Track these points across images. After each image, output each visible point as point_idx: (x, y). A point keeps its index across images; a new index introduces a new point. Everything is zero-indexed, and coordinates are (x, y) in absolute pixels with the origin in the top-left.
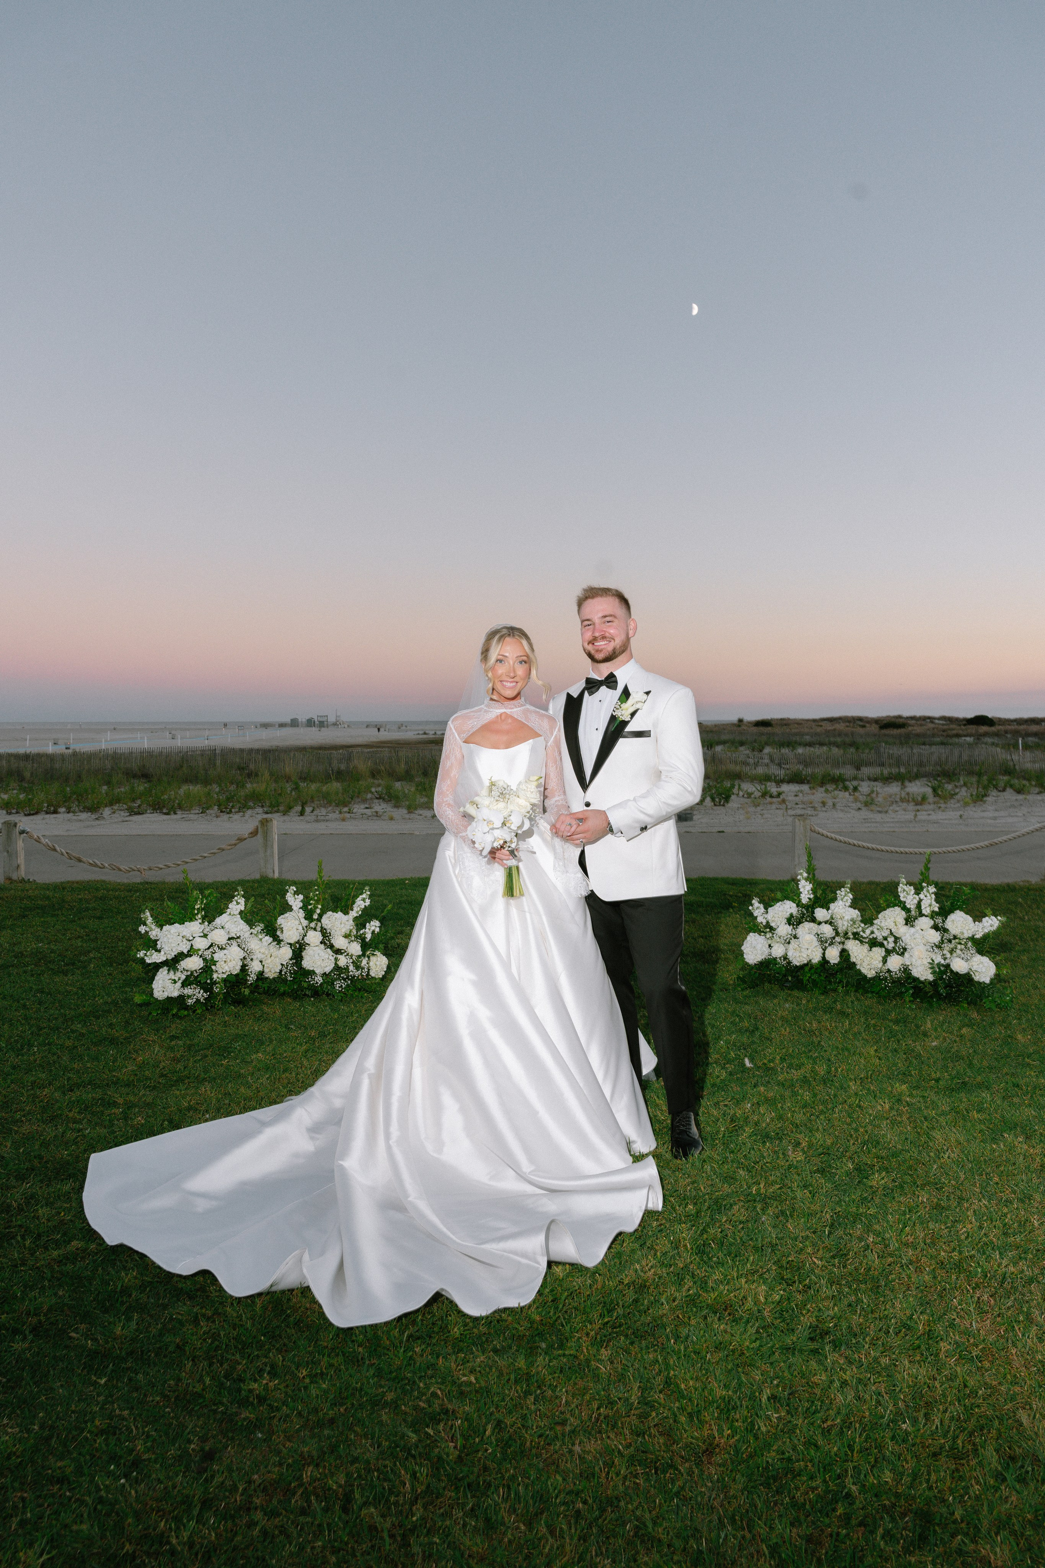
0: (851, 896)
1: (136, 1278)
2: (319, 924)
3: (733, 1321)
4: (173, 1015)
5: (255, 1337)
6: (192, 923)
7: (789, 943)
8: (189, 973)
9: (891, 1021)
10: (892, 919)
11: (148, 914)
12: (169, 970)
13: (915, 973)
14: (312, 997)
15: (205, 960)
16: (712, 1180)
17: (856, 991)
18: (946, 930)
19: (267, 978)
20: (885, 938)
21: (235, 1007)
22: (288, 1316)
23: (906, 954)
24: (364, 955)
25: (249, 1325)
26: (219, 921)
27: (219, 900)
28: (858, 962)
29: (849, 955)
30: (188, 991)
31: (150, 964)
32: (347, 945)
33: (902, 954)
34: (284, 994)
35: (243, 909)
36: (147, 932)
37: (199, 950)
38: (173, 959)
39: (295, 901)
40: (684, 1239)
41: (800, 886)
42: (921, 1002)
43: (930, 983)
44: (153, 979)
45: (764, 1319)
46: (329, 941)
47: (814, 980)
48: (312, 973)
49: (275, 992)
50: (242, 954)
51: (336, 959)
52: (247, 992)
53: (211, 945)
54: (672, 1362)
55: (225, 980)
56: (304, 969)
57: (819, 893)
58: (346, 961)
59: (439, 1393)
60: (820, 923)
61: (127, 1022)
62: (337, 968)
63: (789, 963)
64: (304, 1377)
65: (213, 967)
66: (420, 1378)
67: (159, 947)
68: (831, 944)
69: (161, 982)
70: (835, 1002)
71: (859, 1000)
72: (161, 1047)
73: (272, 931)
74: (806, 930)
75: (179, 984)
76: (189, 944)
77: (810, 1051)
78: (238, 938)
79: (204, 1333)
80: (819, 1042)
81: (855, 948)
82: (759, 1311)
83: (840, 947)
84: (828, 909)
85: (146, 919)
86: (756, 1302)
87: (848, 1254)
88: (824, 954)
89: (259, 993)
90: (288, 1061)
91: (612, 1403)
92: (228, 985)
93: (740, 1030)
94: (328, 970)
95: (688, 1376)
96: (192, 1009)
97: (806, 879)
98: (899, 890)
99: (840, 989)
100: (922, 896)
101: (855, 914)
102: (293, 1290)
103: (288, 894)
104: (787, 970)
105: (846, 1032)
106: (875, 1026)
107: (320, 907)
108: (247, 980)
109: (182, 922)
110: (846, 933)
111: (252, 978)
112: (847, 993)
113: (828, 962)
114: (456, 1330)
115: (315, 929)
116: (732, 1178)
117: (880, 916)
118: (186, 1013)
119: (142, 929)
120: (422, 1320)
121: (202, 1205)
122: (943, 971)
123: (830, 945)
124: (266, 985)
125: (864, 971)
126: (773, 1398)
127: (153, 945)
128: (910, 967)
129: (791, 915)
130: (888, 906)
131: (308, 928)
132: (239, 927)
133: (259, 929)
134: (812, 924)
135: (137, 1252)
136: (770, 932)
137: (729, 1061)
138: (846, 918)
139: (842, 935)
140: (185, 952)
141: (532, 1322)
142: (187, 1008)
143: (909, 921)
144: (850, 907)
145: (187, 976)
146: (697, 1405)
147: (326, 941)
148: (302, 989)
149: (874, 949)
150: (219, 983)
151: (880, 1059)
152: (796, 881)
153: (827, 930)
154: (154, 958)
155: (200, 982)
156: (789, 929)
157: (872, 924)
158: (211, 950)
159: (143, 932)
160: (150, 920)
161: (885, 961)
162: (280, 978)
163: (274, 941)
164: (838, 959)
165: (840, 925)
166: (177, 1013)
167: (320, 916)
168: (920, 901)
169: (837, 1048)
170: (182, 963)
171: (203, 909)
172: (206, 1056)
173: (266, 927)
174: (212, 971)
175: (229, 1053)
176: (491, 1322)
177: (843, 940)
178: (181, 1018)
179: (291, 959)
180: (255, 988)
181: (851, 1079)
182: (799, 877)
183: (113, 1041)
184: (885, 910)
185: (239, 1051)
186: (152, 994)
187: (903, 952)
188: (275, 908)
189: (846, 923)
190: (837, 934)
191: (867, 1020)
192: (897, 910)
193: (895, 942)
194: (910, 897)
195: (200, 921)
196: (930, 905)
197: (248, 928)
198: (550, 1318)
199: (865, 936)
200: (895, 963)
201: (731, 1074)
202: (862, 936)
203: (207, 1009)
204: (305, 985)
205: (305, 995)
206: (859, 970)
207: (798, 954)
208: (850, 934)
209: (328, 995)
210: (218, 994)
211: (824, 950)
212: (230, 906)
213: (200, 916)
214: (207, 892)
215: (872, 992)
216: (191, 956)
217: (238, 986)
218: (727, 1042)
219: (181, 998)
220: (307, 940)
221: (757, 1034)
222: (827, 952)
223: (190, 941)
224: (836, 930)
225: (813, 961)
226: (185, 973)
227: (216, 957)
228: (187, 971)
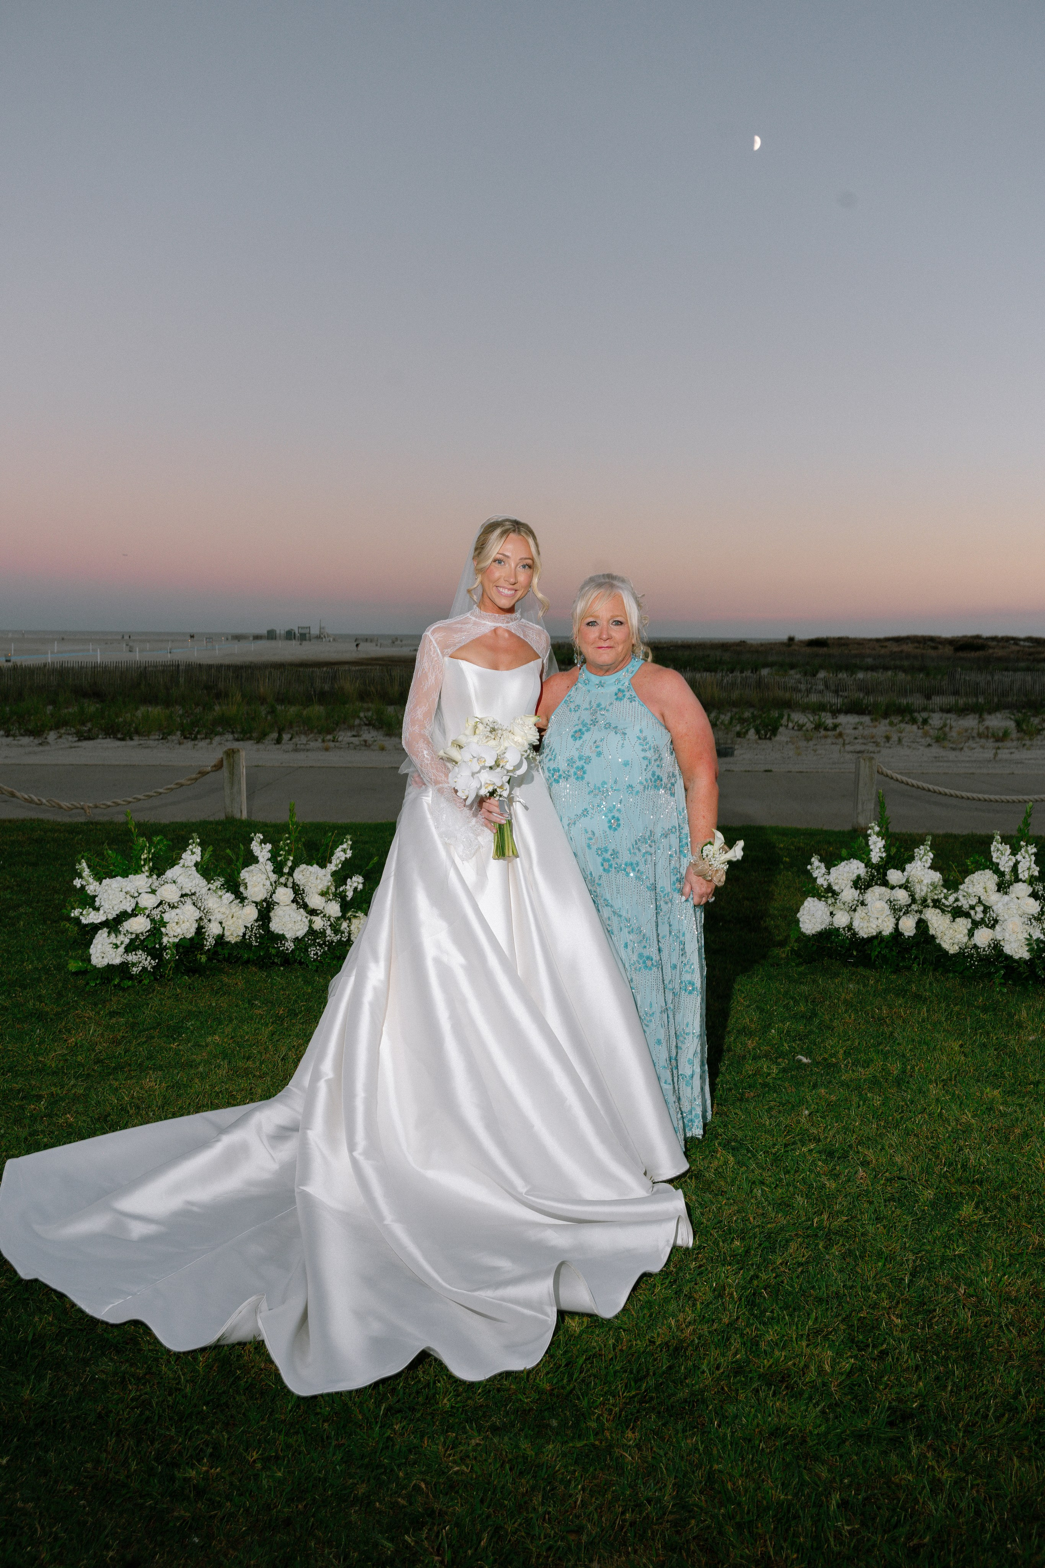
0: (932, 856)
1: (51, 1324)
2: (291, 880)
3: (792, 1397)
4: (115, 986)
5: (195, 1406)
6: (138, 876)
7: (855, 910)
8: (134, 936)
9: (978, 1007)
10: (982, 884)
11: (84, 864)
12: (109, 933)
13: (1008, 950)
14: (282, 965)
15: (153, 920)
16: (763, 1207)
17: (935, 970)
19: (229, 942)
20: (972, 907)
21: (190, 978)
22: (239, 1378)
23: (997, 927)
24: (344, 917)
25: (188, 1390)
26: (170, 874)
27: (171, 849)
28: (939, 935)
29: (927, 926)
30: (132, 958)
31: (87, 925)
32: (324, 904)
33: (993, 927)
34: (248, 961)
35: (199, 859)
36: (83, 887)
37: (146, 908)
38: (114, 919)
39: (262, 851)
40: (730, 1286)
41: (870, 843)
42: (1014, 985)
43: (1026, 962)
44: (90, 942)
45: (831, 1395)
46: (303, 899)
47: (884, 956)
48: (282, 937)
49: (238, 959)
50: (197, 914)
51: (311, 922)
52: (204, 959)
53: (161, 903)
54: (715, 1452)
55: (177, 946)
56: (273, 933)
57: (893, 850)
58: (322, 923)
59: (423, 1486)
60: (893, 888)
61: (60, 995)
62: (311, 932)
63: (855, 934)
64: (254, 1461)
65: (163, 929)
66: (399, 1466)
67: (97, 904)
68: (906, 913)
69: (99, 946)
70: (909, 982)
71: (938, 981)
72: (98, 1024)
73: (234, 887)
74: (876, 896)
75: (121, 949)
76: (133, 901)
77: (880, 1044)
78: (194, 894)
79: (132, 1400)
80: (892, 1033)
81: (934, 918)
82: (824, 1384)
83: (917, 916)
84: (903, 870)
85: (83, 870)
86: (821, 1371)
87: (935, 1310)
88: (897, 924)
89: (219, 961)
90: (251, 1046)
91: (639, 1506)
92: (181, 950)
93: (795, 1015)
94: (301, 934)
95: (736, 1473)
96: (139, 978)
97: (878, 834)
98: (992, 849)
99: (915, 967)
100: (1019, 857)
101: (937, 877)
102: (245, 1344)
103: (254, 843)
104: (852, 943)
105: (923, 1021)
106: (959, 1014)
107: (291, 858)
108: (203, 945)
109: (125, 875)
110: (924, 900)
111: (209, 943)
112: (923, 972)
113: (902, 934)
114: (445, 1401)
115: (286, 885)
116: (788, 1206)
117: (966, 880)
118: (130, 983)
119: (77, 883)
120: (404, 1388)
121: (138, 1230)
122: (1042, 948)
123: (904, 914)
124: (226, 952)
125: (945, 946)
126: (844, 1504)
127: (90, 902)
128: (1002, 943)
129: (859, 877)
130: (978, 869)
131: (276, 884)
132: (193, 881)
133: (218, 884)
134: (883, 889)
135: (55, 1291)
136: (832, 896)
137: (782, 1055)
138: (925, 882)
139: (919, 902)
140: (129, 910)
141: (541, 1392)
142: (131, 977)
143: (1002, 887)
144: (930, 868)
145: (132, 940)
146: (748, 1513)
147: (299, 899)
148: (268, 956)
149: (958, 920)
150: (170, 948)
151: (965, 1056)
152: (866, 837)
153: (902, 896)
154: (91, 917)
155: (146, 946)
156: (855, 893)
157: (956, 890)
158: (160, 909)
159: (79, 886)
160: (86, 872)
161: (971, 934)
162: (244, 943)
163: (236, 898)
164: (914, 931)
165: (918, 890)
166: (119, 984)
167: (292, 870)
168: (1017, 863)
169: (913, 1040)
170: (124, 923)
171: (150, 860)
172: (153, 1038)
173: (227, 882)
174: (162, 933)
175: (180, 1035)
176: (489, 1391)
177: (920, 907)
178: (124, 990)
179: (256, 921)
180: (213, 954)
181: (931, 1082)
182: (869, 832)
183: (41, 1016)
184: (974, 873)
185: (192, 1032)
186: (89, 961)
187: (993, 924)
188: (237, 860)
189: (925, 889)
190: (914, 901)
191: (948, 1005)
192: (988, 873)
193: (985, 912)
194: (1005, 858)
195: (147, 874)
196: (1029, 869)
197: (205, 882)
198: (563, 1387)
199: (947, 903)
200: (983, 937)
201: (784, 1070)
202: (944, 904)
203: (156, 979)
204: (273, 951)
205: (273, 963)
206: (939, 945)
207: (865, 925)
208: (929, 901)
209: (301, 963)
210: (169, 962)
211: (898, 920)
212: (184, 856)
213: (147, 868)
214: (156, 839)
215: (955, 972)
216: (136, 915)
217: (193, 952)
218: (780, 1032)
219: (124, 967)
220: (276, 898)
221: (816, 1021)
222: (900, 922)
223: (134, 897)
224: (912, 896)
225: (884, 933)
226: (129, 936)
227: (166, 917)
228: (132, 933)
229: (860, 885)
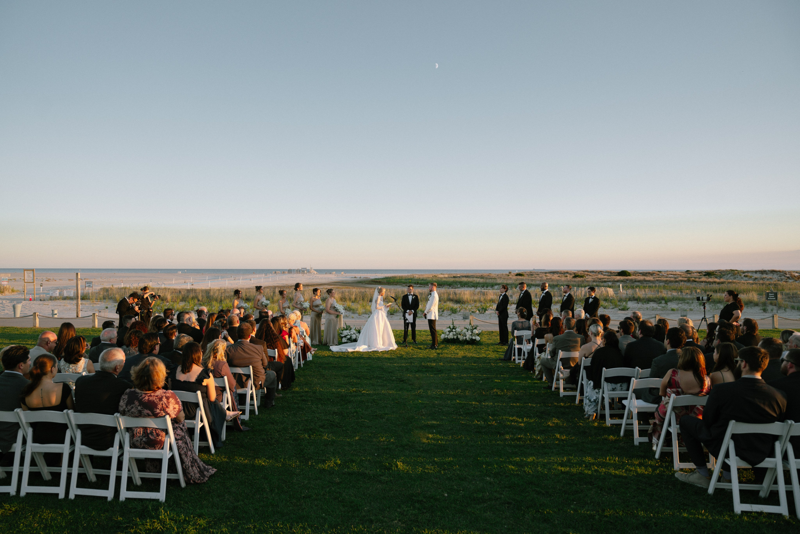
10: (465, 331)
13: (468, 339)
17: (458, 342)
18: (472, 332)
29: (458, 337)
57: (454, 327)
74: (451, 334)
84: (455, 330)
97: (452, 325)
99: (455, 342)
122: (472, 339)
125: (460, 339)
134: (452, 332)
136: (445, 334)
138: (458, 331)
149: (461, 336)
153: (454, 333)
157: (462, 332)
193: (465, 335)
200: (464, 338)
208: (458, 334)
211: (454, 336)
215: (461, 342)
225: (452, 338)
229: (449, 331)
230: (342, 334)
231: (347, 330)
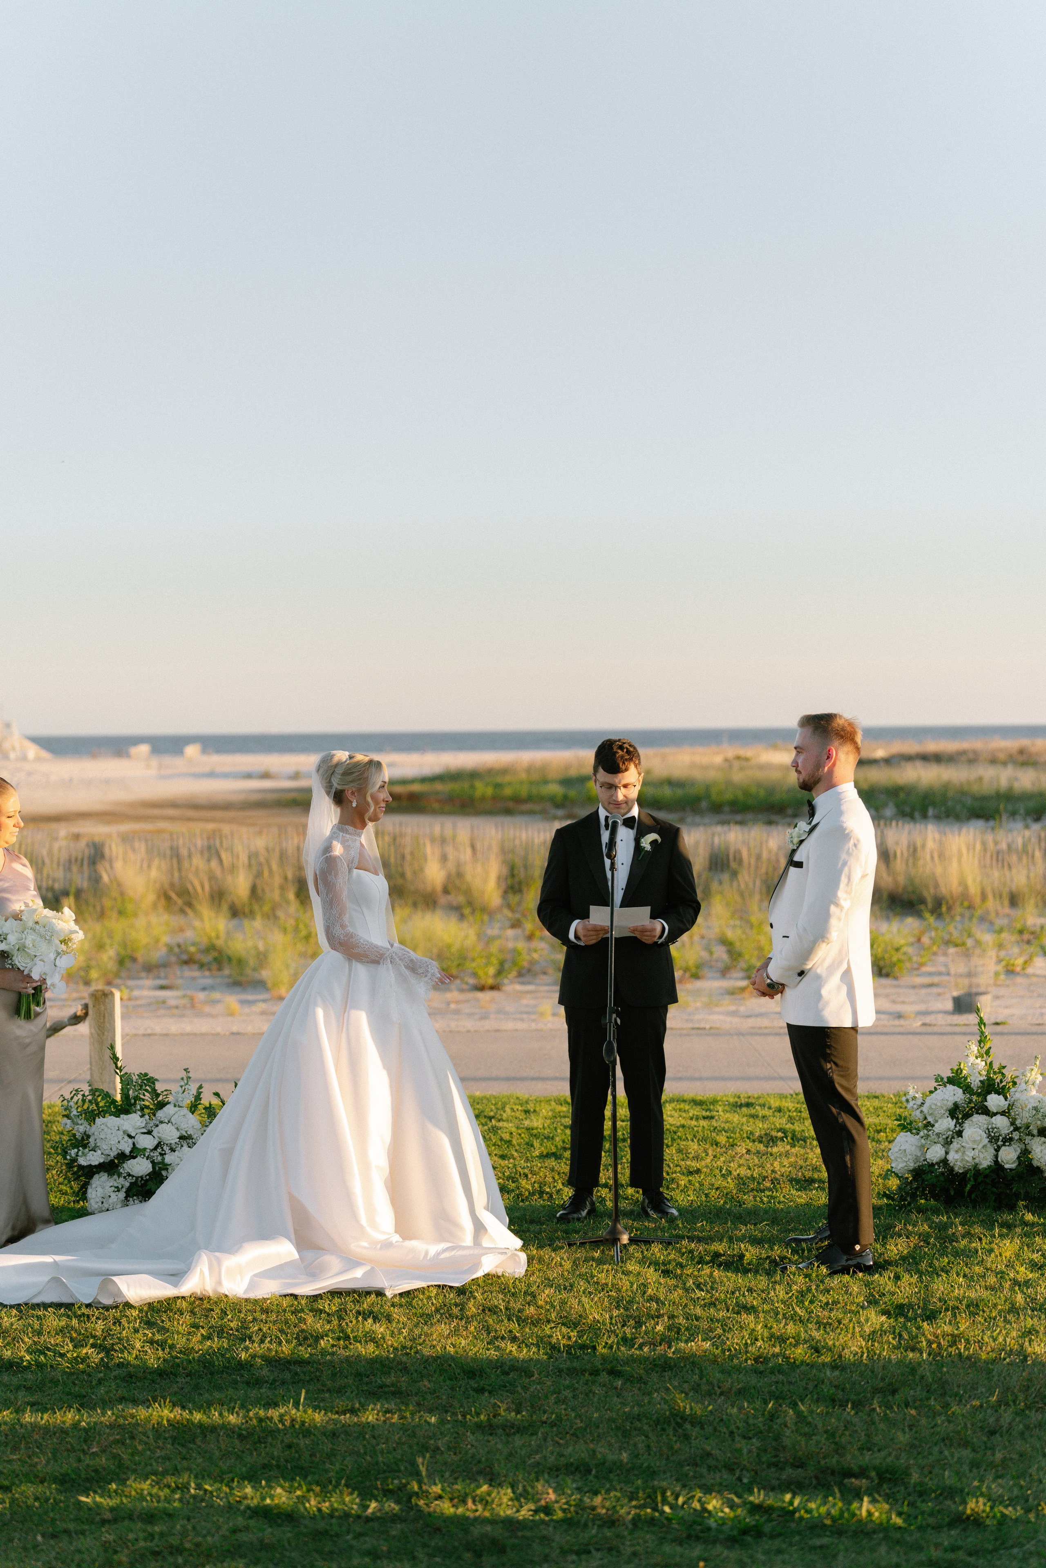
0: (1039, 1078)
6: (133, 1115)
7: (950, 1143)
8: (133, 1180)
12: (109, 1175)
15: (153, 1162)
26: (164, 1113)
28: (1043, 1167)
29: (1031, 1157)
31: (85, 1168)
35: (193, 1098)
36: (74, 1127)
37: (145, 1149)
38: (111, 1162)
41: (969, 1066)
44: (87, 1186)
53: (159, 1145)
57: (994, 1073)
60: (993, 1115)
63: (952, 1169)
67: (92, 1144)
68: (1007, 1142)
69: (97, 1192)
75: (121, 1195)
76: (130, 1141)
78: (191, 1136)
81: (1038, 1146)
83: (1020, 1146)
84: (1006, 1096)
88: (996, 1156)
97: (977, 1055)
101: (1039, 1099)
104: (948, 1180)
109: (119, 1114)
110: (1028, 1127)
113: (1002, 1167)
119: (67, 1122)
123: (1004, 1143)
129: (956, 1106)
132: (191, 1122)
134: (983, 1118)
136: (925, 1128)
138: (1029, 1107)
139: (1022, 1130)
140: (127, 1152)
144: (1037, 1091)
145: (132, 1184)
153: (1001, 1122)
154: (88, 1158)
156: (950, 1123)
158: (159, 1150)
164: (1017, 1163)
165: (1020, 1117)
170: (123, 1165)
177: (1023, 1137)
182: (968, 1053)
189: (1027, 1114)
190: (1017, 1129)
195: (143, 1112)
206: (1044, 1178)
207: (961, 1157)
208: (1032, 1128)
211: (997, 1150)
212: (177, 1093)
213: (138, 1107)
216: (134, 1158)
222: (1000, 1153)
223: (130, 1136)
224: (1012, 1124)
225: (981, 1167)
226: (130, 1179)
227: (168, 1159)
228: (133, 1176)
229: (954, 1112)
230: (83, 1142)
231: (125, 1108)
